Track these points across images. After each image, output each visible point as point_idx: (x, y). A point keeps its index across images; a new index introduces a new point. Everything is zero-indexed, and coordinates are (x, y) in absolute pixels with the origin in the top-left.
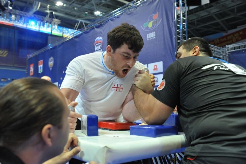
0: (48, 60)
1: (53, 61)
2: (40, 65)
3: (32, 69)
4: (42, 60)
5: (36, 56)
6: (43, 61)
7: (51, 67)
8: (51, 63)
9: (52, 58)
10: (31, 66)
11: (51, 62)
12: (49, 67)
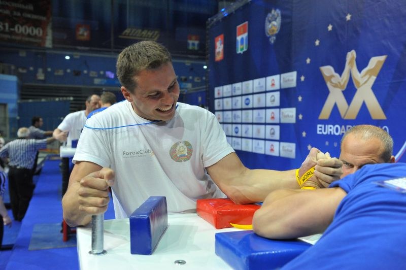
0: (265, 19)
1: (279, 20)
2: (240, 34)
3: (219, 47)
4: (247, 22)
6: (249, 24)
7: (273, 35)
8: (273, 25)
11: (274, 23)
12: (268, 36)
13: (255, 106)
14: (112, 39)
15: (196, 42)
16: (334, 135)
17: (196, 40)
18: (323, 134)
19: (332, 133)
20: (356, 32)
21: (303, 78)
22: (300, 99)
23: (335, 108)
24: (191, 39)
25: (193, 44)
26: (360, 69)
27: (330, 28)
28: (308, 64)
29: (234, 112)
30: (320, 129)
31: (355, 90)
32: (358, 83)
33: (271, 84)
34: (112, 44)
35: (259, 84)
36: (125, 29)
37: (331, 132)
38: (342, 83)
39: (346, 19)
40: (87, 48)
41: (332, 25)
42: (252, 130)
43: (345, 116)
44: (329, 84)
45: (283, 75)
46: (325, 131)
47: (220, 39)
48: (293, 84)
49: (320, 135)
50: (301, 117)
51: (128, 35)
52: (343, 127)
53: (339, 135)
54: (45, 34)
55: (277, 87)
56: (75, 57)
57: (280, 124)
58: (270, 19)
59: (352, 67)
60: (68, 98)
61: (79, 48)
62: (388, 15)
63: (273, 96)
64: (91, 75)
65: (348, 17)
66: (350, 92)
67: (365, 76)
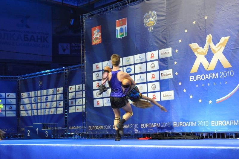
2: (119, 26)
3: (97, 35)
4: (126, 18)
7: (150, 26)
9: (152, 13)
10: (95, 30)
11: (151, 19)
13: (137, 72)
16: (201, 80)
20: (211, 25)
21: (177, 51)
22: (175, 63)
28: (180, 43)
30: (191, 79)
32: (215, 51)
33: (150, 57)
35: (140, 57)
37: (199, 79)
38: (204, 52)
41: (195, 21)
43: (207, 69)
45: (160, 51)
46: (195, 79)
47: (97, 29)
48: (170, 55)
49: (191, 82)
50: (177, 74)
52: (207, 75)
53: (205, 80)
55: (156, 58)
62: (229, 17)
65: (206, 17)
66: (209, 56)
67: (218, 47)
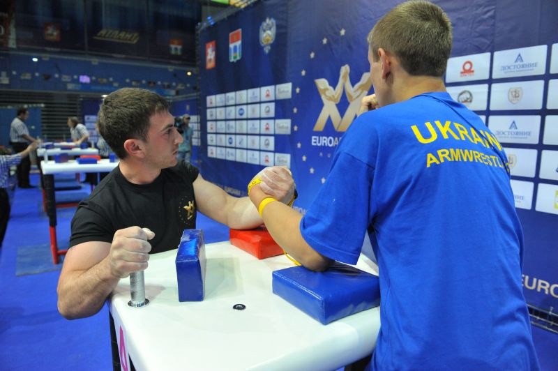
0: (259, 29)
1: (274, 29)
2: (233, 42)
3: (211, 54)
4: (240, 30)
5: (223, 21)
7: (267, 45)
8: (268, 34)
9: (269, 22)
10: (209, 47)
11: (269, 32)
12: (262, 45)
13: (249, 117)
14: (86, 40)
15: (179, 47)
16: (328, 146)
17: (179, 44)
18: (317, 146)
19: (326, 145)
20: (350, 47)
21: (298, 90)
22: (295, 110)
23: (329, 120)
24: (173, 43)
25: (176, 49)
26: (353, 84)
27: (325, 41)
28: (304, 76)
29: (228, 122)
30: (315, 141)
31: (349, 104)
32: (351, 97)
33: (265, 94)
34: (86, 45)
35: (254, 94)
36: (100, 28)
37: (324, 143)
38: (336, 97)
39: (339, 33)
40: (58, 50)
41: (327, 38)
42: (247, 141)
43: (338, 128)
44: (323, 97)
45: (279, 86)
46: (319, 142)
47: (211, 45)
48: (288, 95)
49: (314, 146)
50: (296, 128)
51: (104, 37)
52: (336, 139)
53: (332, 147)
54: (7, 33)
55: (272, 98)
56: (43, 59)
57: (275, 136)
58: (264, 28)
59: (345, 81)
60: (38, 105)
61: (48, 49)
63: (267, 107)
64: (63, 80)
65: (343, 32)
66: (343, 105)
67: (357, 90)
